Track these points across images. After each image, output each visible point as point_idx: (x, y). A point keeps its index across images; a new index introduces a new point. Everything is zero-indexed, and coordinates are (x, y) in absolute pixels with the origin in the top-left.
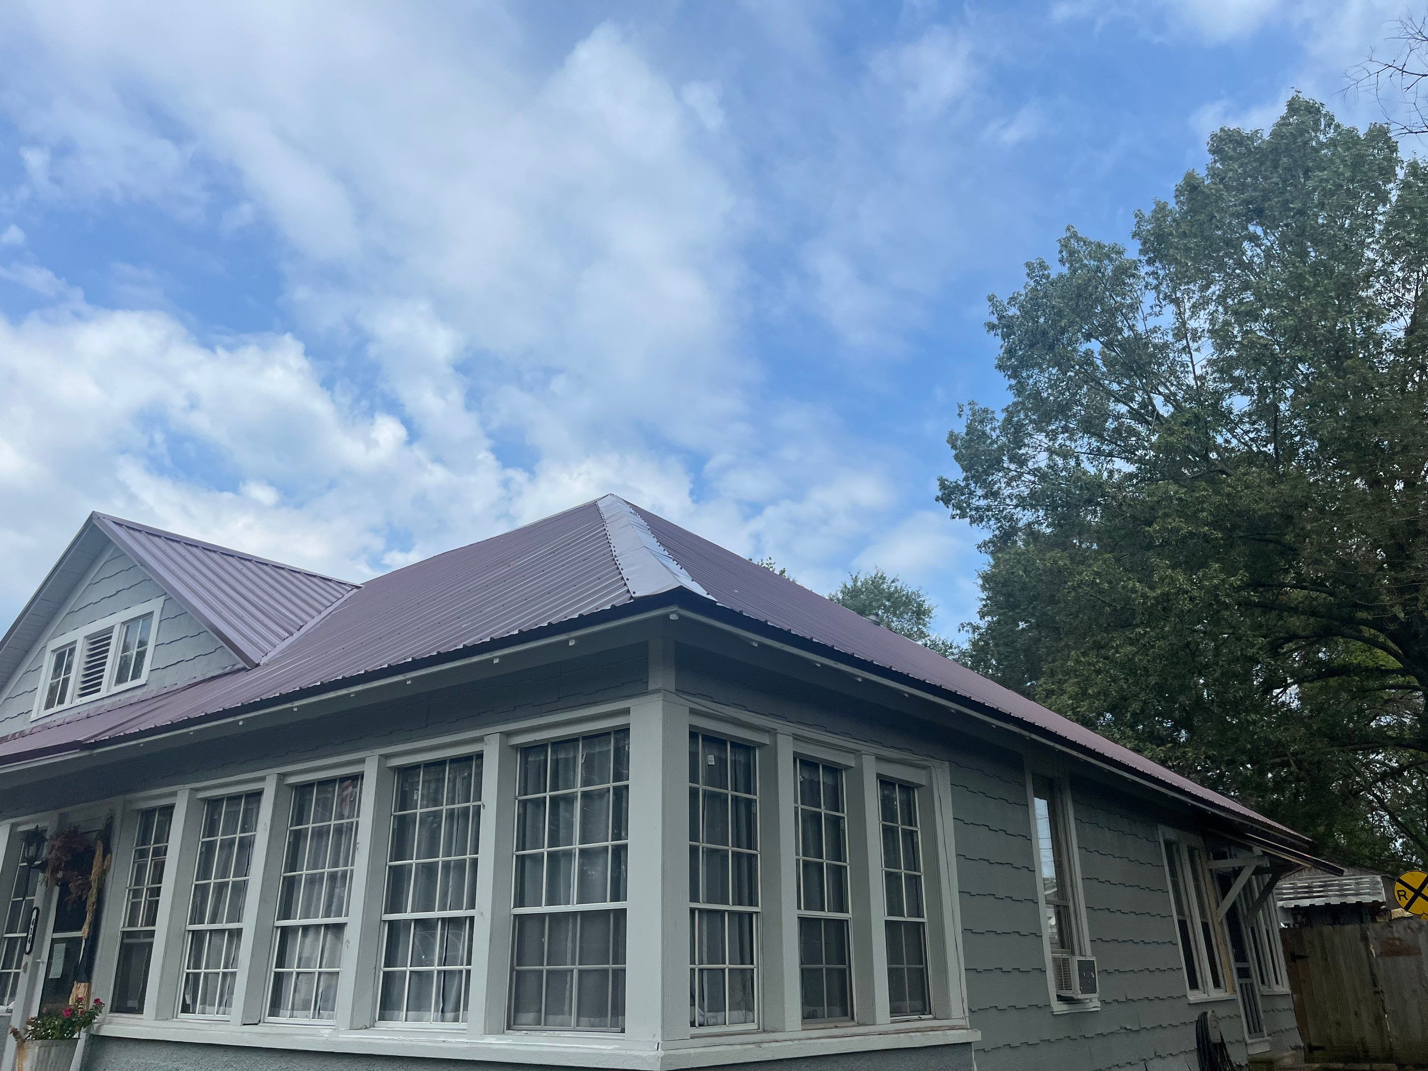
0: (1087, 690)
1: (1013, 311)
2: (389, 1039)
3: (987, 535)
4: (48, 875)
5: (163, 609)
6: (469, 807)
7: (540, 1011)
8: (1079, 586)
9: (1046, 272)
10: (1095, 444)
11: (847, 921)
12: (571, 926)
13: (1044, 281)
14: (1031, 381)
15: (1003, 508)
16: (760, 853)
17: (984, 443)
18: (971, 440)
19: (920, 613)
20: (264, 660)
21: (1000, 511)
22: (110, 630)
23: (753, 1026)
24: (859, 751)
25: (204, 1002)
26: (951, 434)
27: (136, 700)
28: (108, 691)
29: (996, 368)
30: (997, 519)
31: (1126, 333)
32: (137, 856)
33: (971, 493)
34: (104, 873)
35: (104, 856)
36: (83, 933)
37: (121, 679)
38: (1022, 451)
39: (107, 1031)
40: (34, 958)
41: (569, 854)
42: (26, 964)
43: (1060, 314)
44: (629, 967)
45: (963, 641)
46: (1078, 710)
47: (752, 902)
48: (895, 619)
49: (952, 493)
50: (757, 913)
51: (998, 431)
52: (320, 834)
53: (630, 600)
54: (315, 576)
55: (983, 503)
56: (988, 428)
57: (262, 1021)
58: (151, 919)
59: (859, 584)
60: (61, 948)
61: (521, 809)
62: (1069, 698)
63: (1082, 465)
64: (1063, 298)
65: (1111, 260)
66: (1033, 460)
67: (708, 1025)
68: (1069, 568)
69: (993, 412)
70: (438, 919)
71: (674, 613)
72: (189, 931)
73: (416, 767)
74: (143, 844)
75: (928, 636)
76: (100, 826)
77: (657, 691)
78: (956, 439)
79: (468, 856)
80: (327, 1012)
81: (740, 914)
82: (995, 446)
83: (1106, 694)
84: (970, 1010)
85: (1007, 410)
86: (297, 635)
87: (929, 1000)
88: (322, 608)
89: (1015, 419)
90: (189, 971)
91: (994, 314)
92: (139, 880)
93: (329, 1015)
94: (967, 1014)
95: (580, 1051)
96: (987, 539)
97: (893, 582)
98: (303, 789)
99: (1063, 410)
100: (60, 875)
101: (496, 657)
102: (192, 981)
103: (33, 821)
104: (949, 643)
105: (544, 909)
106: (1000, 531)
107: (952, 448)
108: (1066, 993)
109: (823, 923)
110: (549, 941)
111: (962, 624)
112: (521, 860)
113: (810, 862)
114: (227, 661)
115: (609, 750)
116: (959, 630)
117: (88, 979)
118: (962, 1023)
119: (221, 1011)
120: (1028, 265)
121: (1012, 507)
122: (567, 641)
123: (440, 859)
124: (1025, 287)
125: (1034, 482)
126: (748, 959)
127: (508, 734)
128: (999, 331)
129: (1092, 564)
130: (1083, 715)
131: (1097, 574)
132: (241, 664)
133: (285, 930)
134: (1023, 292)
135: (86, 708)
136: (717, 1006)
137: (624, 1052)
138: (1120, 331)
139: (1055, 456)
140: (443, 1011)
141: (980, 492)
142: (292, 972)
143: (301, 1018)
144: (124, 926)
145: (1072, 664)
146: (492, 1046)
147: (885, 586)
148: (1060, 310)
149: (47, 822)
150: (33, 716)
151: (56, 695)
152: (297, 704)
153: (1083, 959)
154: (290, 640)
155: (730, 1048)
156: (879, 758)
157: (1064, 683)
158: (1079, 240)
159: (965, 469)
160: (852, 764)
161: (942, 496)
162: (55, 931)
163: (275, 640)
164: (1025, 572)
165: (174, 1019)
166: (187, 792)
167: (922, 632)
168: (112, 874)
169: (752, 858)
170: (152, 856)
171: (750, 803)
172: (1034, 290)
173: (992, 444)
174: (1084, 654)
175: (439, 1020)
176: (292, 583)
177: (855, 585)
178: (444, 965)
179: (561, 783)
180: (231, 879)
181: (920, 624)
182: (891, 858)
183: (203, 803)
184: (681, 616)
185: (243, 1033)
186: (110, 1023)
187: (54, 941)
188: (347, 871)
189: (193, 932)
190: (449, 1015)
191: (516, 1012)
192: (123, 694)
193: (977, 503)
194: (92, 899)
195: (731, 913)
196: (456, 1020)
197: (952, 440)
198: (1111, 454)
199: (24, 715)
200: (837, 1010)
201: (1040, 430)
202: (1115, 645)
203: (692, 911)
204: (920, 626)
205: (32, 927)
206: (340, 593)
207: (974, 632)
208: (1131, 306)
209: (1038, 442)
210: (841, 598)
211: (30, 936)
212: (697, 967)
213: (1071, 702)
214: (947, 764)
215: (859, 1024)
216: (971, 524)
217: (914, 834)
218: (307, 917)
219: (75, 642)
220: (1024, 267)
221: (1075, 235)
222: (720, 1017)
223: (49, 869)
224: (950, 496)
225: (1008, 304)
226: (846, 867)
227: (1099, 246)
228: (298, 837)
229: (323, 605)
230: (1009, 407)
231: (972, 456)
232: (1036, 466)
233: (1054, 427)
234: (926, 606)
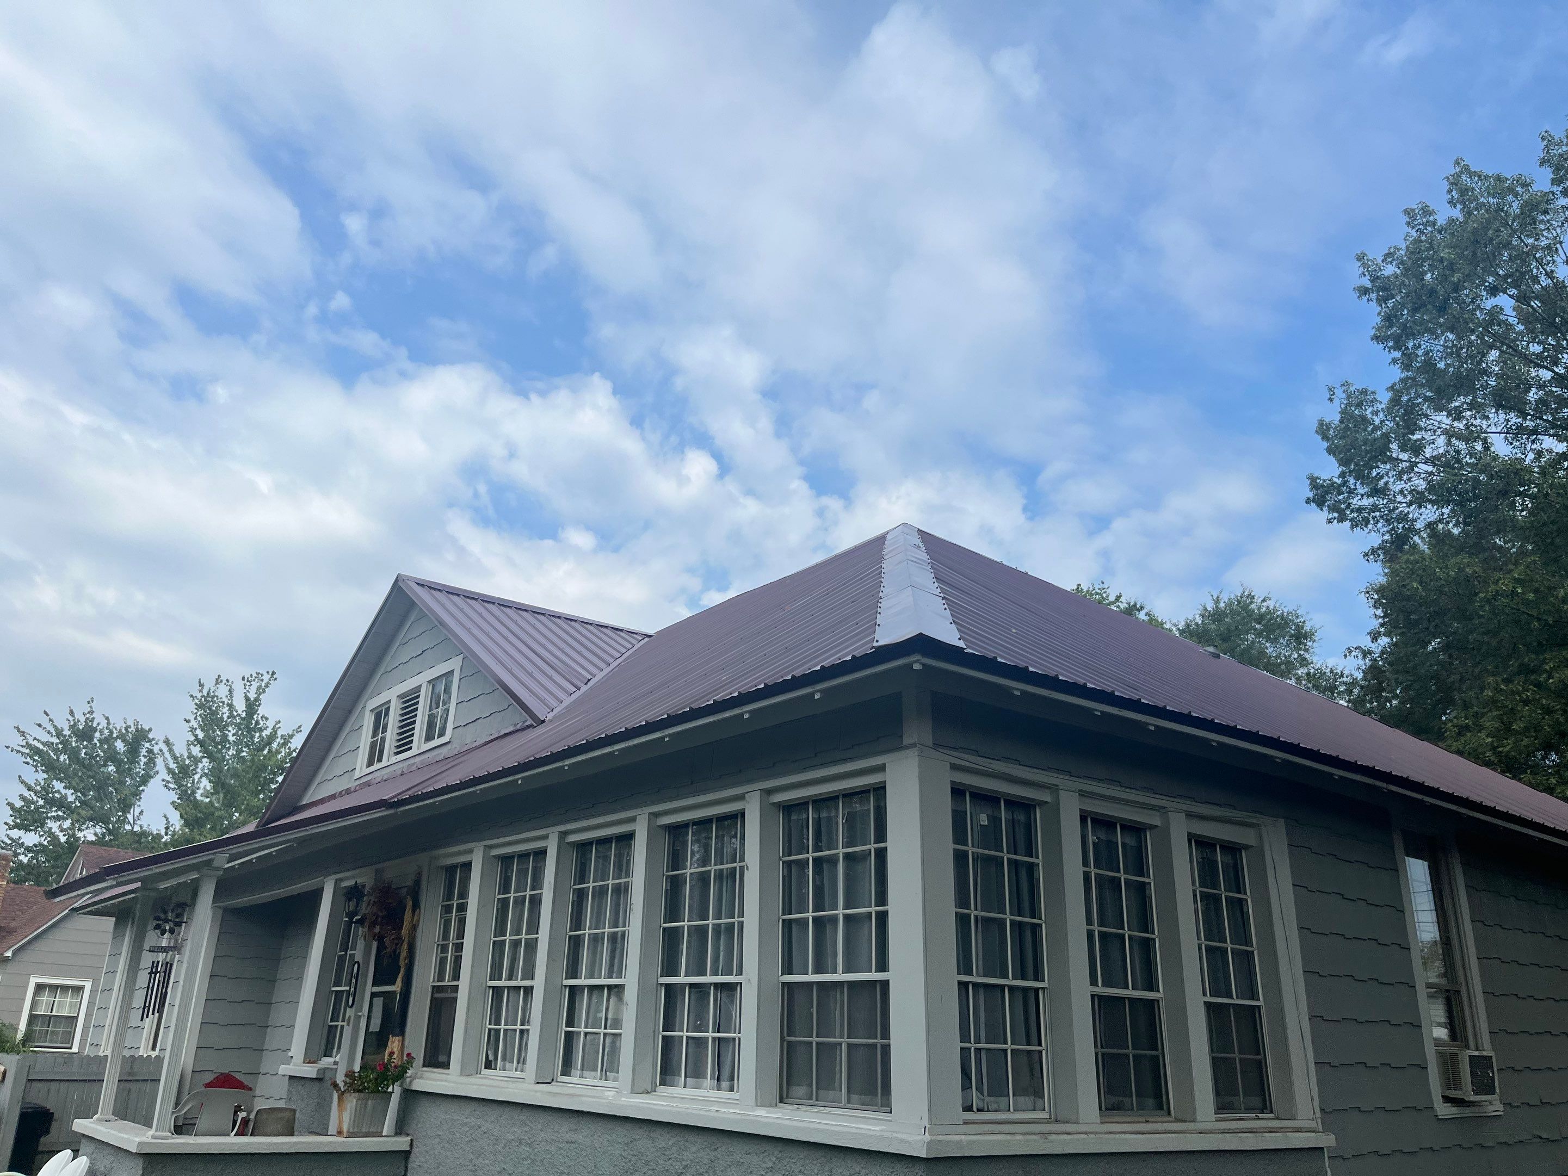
0: (1511, 723)
1: (1390, 270)
2: (668, 1106)
3: (1375, 539)
4: (366, 930)
5: (462, 667)
6: (735, 868)
7: (811, 1086)
8: (1494, 597)
9: (1431, 218)
10: (1514, 420)
11: (1158, 1001)
12: (838, 996)
13: (1429, 229)
14: (1420, 352)
15: (1394, 507)
16: (1045, 922)
17: (1365, 430)
18: (1347, 428)
19: (1301, 636)
20: (550, 716)
21: (1390, 511)
22: (418, 689)
23: (1045, 1115)
24: (1164, 808)
25: (504, 1059)
26: (1321, 423)
27: (442, 757)
28: (418, 749)
29: (1372, 339)
30: (1387, 520)
31: (1545, 281)
32: (443, 911)
33: (1351, 492)
34: (414, 927)
35: (414, 911)
36: (397, 987)
37: (429, 738)
38: (1417, 436)
39: (418, 1085)
40: (356, 1012)
41: (834, 919)
42: (350, 1016)
43: (1452, 267)
44: (894, 1042)
45: (1353, 668)
46: (1500, 749)
47: (1038, 977)
48: (1268, 645)
49: (1327, 493)
50: (1043, 989)
51: (1381, 415)
52: (601, 893)
53: (871, 649)
54: (606, 627)
55: (1366, 502)
56: (1368, 412)
57: (555, 1080)
58: (456, 977)
59: (1222, 605)
60: (379, 1002)
61: (786, 870)
62: (1487, 736)
63: (1492, 449)
64: (1455, 247)
65: (1516, 195)
66: (1432, 445)
67: (988, 1111)
68: (1480, 577)
69: (1374, 393)
70: (711, 984)
71: (917, 662)
72: (490, 987)
73: (685, 826)
74: (449, 900)
75: (1312, 663)
76: (409, 883)
77: (912, 746)
78: (1328, 429)
79: (736, 919)
80: (613, 1074)
81: (1025, 990)
82: (1379, 433)
83: (1537, 728)
84: (1322, 1110)
85: (1392, 388)
86: (584, 688)
87: (1270, 1093)
88: (611, 660)
89: (1405, 398)
90: (490, 1027)
91: (1365, 275)
92: (446, 936)
93: (615, 1077)
94: (1318, 1114)
95: (846, 1130)
96: (1376, 545)
97: (1264, 601)
98: (583, 847)
99: (1464, 383)
100: (377, 929)
101: (746, 712)
102: (494, 1037)
103: (353, 877)
104: (1339, 671)
105: (811, 978)
106: (1392, 535)
107: (1323, 439)
108: (1453, 1094)
109: (1127, 1003)
110: (818, 1012)
111: (1349, 649)
112: (788, 924)
113: (1111, 934)
114: (520, 718)
115: (869, 810)
116: (1346, 656)
117: (402, 1033)
118: (1312, 1124)
119: (519, 1069)
120: (1407, 212)
121: (1405, 505)
122: (813, 694)
123: (710, 922)
124: (1405, 239)
125: (1431, 473)
126: (1035, 1040)
127: (769, 792)
128: (1374, 296)
129: (1512, 570)
130: (1507, 756)
131: (1518, 581)
132: (530, 722)
133: (572, 988)
134: (1403, 246)
135: (400, 765)
136: (998, 1089)
137: (889, 1134)
138: (1536, 280)
139: (1453, 440)
140: (718, 1080)
141: (1361, 490)
142: (580, 1032)
143: (591, 1079)
144: (434, 981)
145: (1490, 694)
146: (762, 1120)
147: (1253, 606)
148: (1452, 263)
149: (363, 877)
150: (357, 774)
151: (375, 754)
152: (567, 762)
153: (1476, 1053)
154: (578, 694)
155: (1009, 1137)
156: (1190, 815)
157: (1482, 717)
158: (1471, 174)
159: (1342, 462)
160: (1158, 823)
161: (1314, 497)
162: (374, 984)
163: (561, 695)
164: (1421, 583)
165: (478, 1075)
166: (482, 848)
167: (1304, 659)
168: (421, 930)
169: (1036, 928)
170: (456, 912)
171: (1031, 868)
172: (1418, 241)
173: (1376, 428)
174: (1507, 681)
175: (716, 1089)
176: (583, 635)
177: (1217, 607)
178: (718, 1032)
179: (824, 844)
180: (523, 936)
181: (1300, 649)
182: (1212, 928)
183: (496, 861)
184: (924, 665)
185: (536, 1092)
186: (421, 1078)
187: (373, 995)
188: (625, 931)
189: (494, 987)
190: (725, 1084)
191: (788, 1084)
192: (430, 752)
193: (1360, 503)
194: (404, 954)
195: (1012, 988)
196: (731, 1090)
197: (1323, 429)
198: (1535, 432)
199: (348, 773)
200: (1151, 1102)
201: (1439, 409)
202: (1548, 668)
203: (963, 986)
204: (1302, 652)
205: (354, 980)
206: (631, 643)
207: (1364, 657)
208: (1549, 248)
209: (1436, 424)
210: (1200, 622)
211: (352, 989)
212: (972, 1046)
213: (1490, 740)
214: (1282, 821)
215: (1177, 1120)
216: (1352, 528)
217: (1244, 903)
218: (592, 977)
219: (389, 701)
220: (1402, 215)
221: (1466, 169)
222: (1003, 1100)
223: (367, 924)
224: (1324, 496)
225: (1383, 261)
226: (1154, 940)
227: (1499, 179)
228: (581, 895)
229: (612, 656)
230: (1394, 384)
231: (1347, 447)
232: (1435, 453)
233: (1457, 404)
234: (1307, 628)
